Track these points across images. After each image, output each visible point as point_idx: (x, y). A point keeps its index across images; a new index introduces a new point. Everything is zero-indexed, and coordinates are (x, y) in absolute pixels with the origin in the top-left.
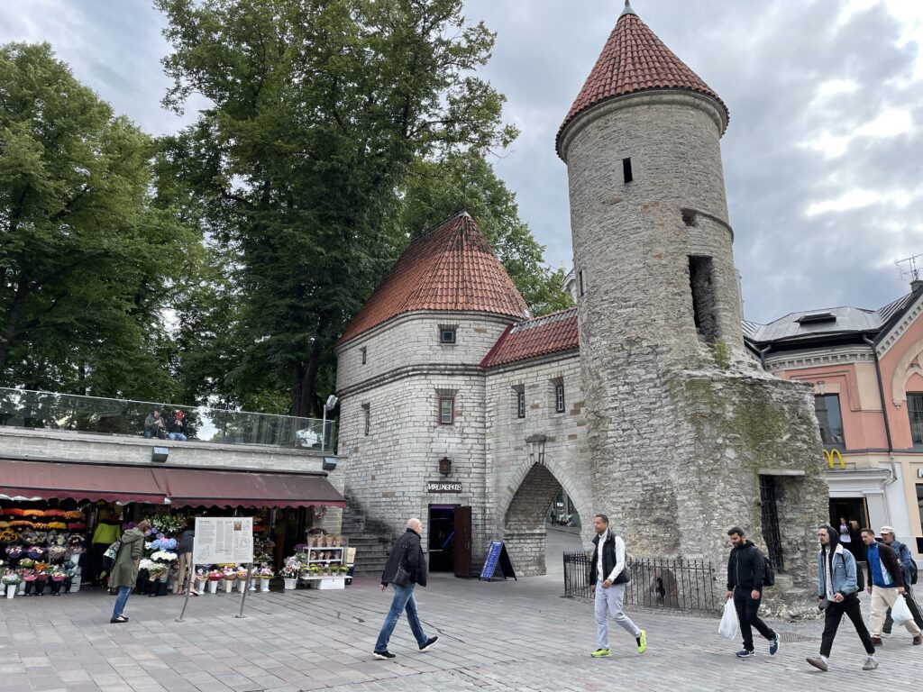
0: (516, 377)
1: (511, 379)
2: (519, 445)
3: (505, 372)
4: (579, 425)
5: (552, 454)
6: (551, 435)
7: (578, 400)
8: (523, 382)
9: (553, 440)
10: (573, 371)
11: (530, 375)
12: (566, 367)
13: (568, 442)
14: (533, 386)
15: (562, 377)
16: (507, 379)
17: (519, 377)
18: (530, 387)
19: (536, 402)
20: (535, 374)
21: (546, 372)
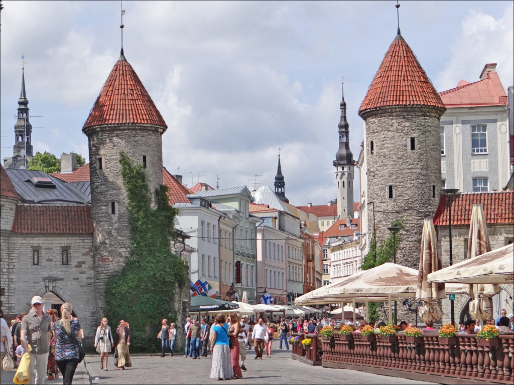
0: (34, 241)
1: (31, 242)
2: (37, 281)
3: (27, 237)
4: (81, 273)
5: (61, 287)
6: (61, 277)
7: (81, 260)
8: (41, 245)
9: (62, 279)
10: (78, 244)
11: (46, 242)
12: (74, 241)
13: (73, 281)
14: (48, 249)
15: (70, 246)
16: (27, 242)
17: (38, 241)
18: (46, 249)
19: (50, 258)
20: (50, 242)
21: (59, 242)
